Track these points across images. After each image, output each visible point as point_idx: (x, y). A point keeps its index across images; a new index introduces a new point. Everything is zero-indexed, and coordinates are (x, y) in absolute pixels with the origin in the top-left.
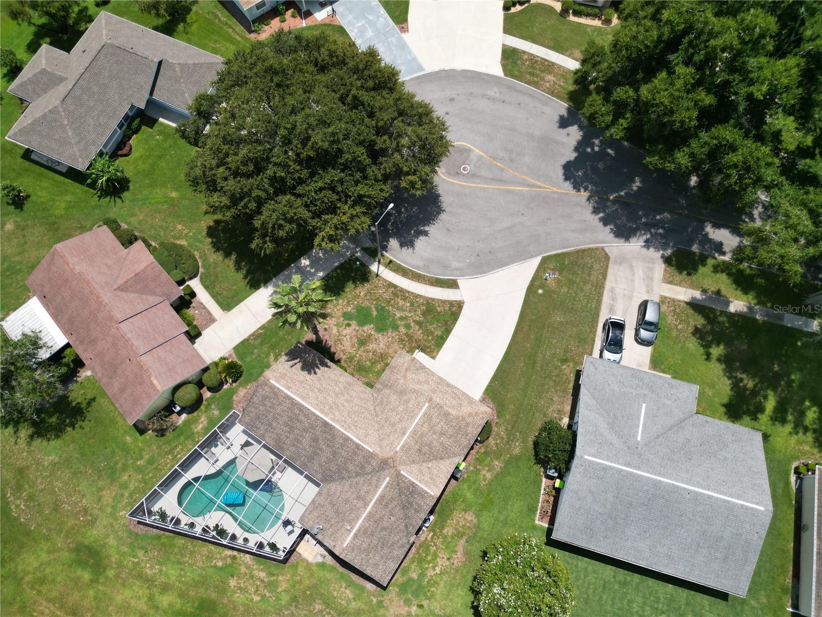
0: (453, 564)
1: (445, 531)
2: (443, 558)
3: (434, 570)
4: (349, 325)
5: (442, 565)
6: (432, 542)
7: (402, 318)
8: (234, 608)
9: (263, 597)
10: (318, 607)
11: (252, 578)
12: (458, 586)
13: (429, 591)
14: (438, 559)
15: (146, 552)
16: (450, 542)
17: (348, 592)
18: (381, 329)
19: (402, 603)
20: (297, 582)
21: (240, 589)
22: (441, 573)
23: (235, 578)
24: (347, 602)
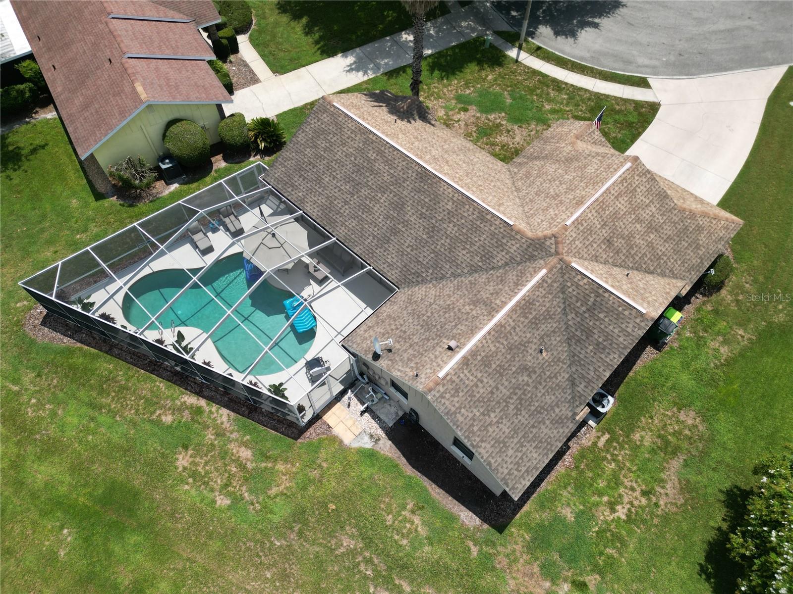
0: (657, 505)
1: (637, 436)
2: (633, 489)
3: (613, 510)
4: (465, 110)
5: (631, 503)
6: (608, 452)
8: (172, 515)
9: (237, 500)
10: (348, 543)
11: (223, 458)
12: (669, 555)
13: (601, 554)
14: (621, 490)
15: (39, 375)
16: (649, 460)
17: (417, 520)
19: (536, 569)
20: (311, 481)
21: (194, 475)
22: (629, 520)
23: (190, 452)
24: (412, 543)
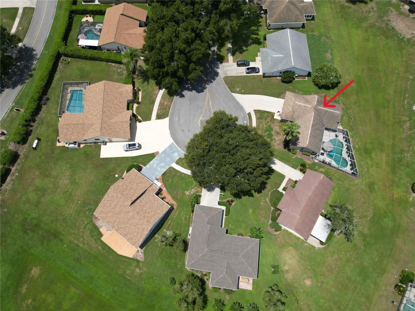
4: (274, 139)
7: (266, 125)
18: (272, 129)
